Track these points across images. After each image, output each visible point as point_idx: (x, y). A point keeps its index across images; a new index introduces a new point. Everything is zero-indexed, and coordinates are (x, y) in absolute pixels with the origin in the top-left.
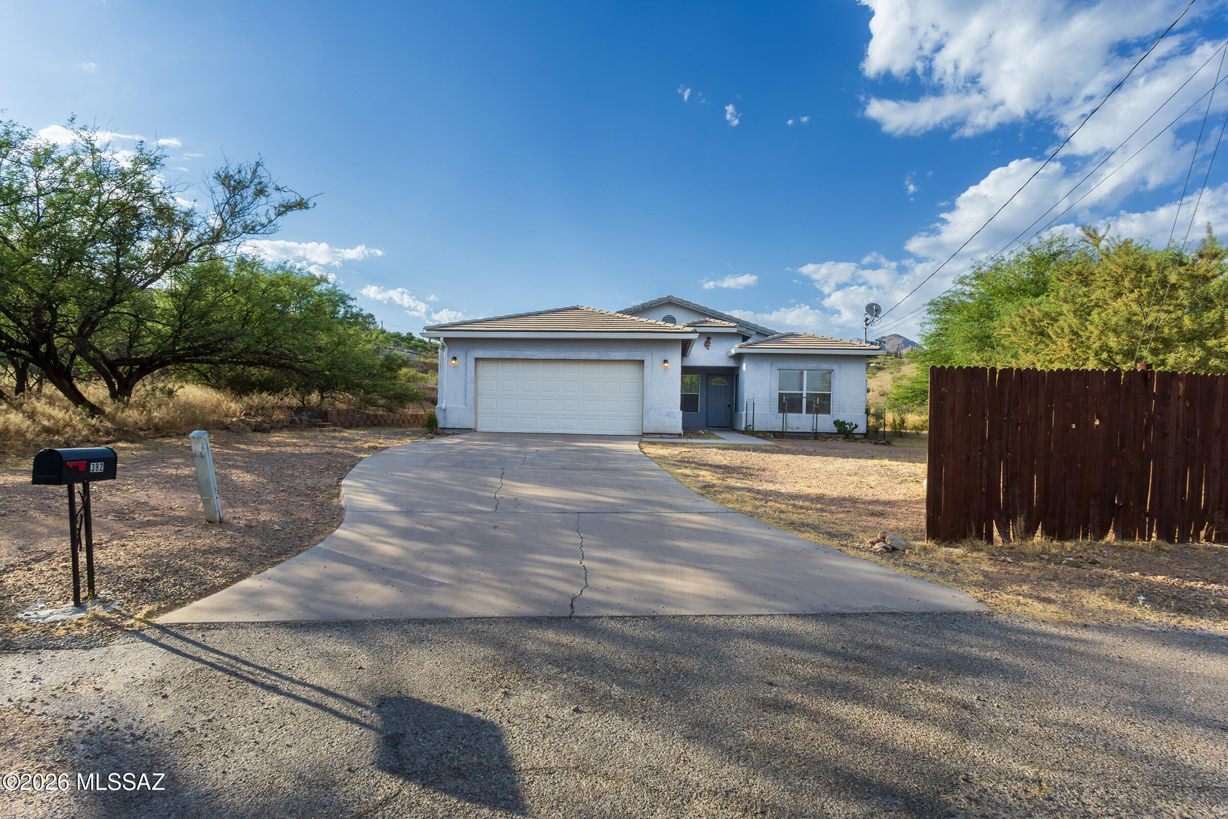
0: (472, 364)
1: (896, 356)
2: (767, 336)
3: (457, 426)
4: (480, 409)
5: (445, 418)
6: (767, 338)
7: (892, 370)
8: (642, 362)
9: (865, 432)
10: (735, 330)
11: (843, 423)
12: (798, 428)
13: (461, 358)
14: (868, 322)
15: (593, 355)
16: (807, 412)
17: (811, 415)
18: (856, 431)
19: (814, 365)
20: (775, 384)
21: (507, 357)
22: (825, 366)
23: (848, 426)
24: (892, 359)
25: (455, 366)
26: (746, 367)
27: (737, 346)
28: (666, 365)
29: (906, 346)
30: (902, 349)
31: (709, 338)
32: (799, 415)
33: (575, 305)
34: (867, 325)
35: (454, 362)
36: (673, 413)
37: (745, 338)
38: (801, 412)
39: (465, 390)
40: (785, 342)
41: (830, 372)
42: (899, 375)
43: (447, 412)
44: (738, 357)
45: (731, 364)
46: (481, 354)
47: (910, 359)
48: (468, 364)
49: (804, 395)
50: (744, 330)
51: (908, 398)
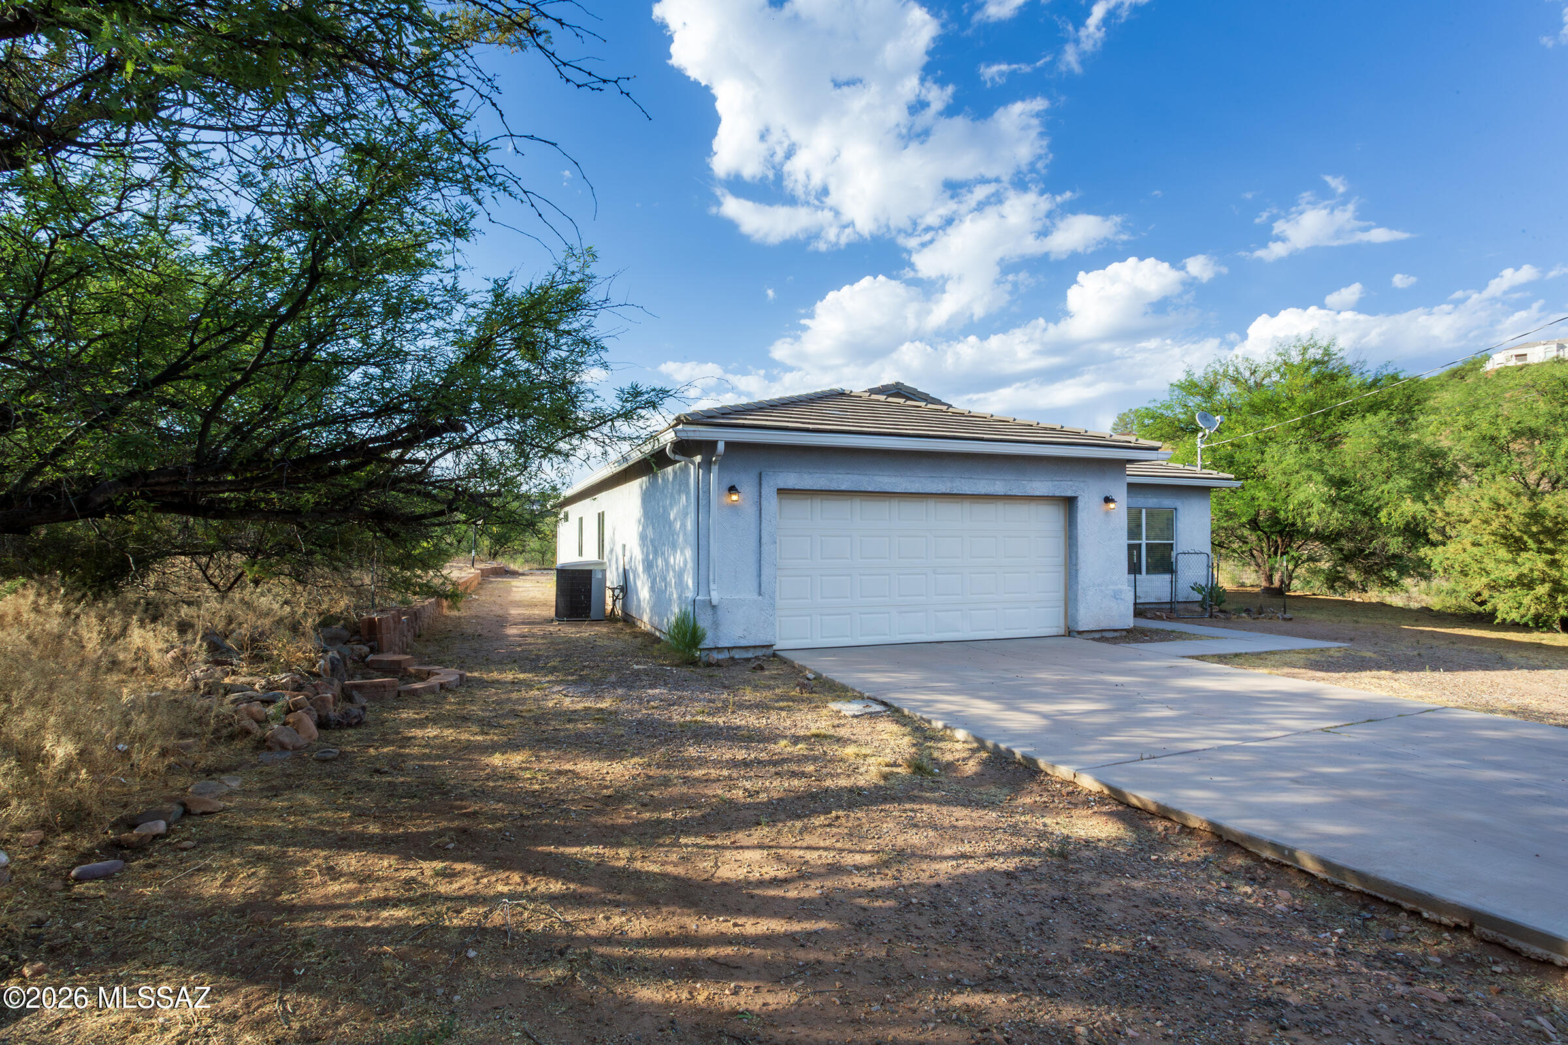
0: (771, 502)
3: (742, 643)
5: (716, 625)
8: (1069, 503)
13: (746, 490)
19: (1154, 500)
21: (843, 488)
22: (1167, 502)
25: (734, 507)
28: (1112, 506)
35: (735, 497)
36: (1120, 591)
39: (759, 559)
41: (1172, 511)
43: (720, 613)
46: (790, 479)
48: (764, 503)
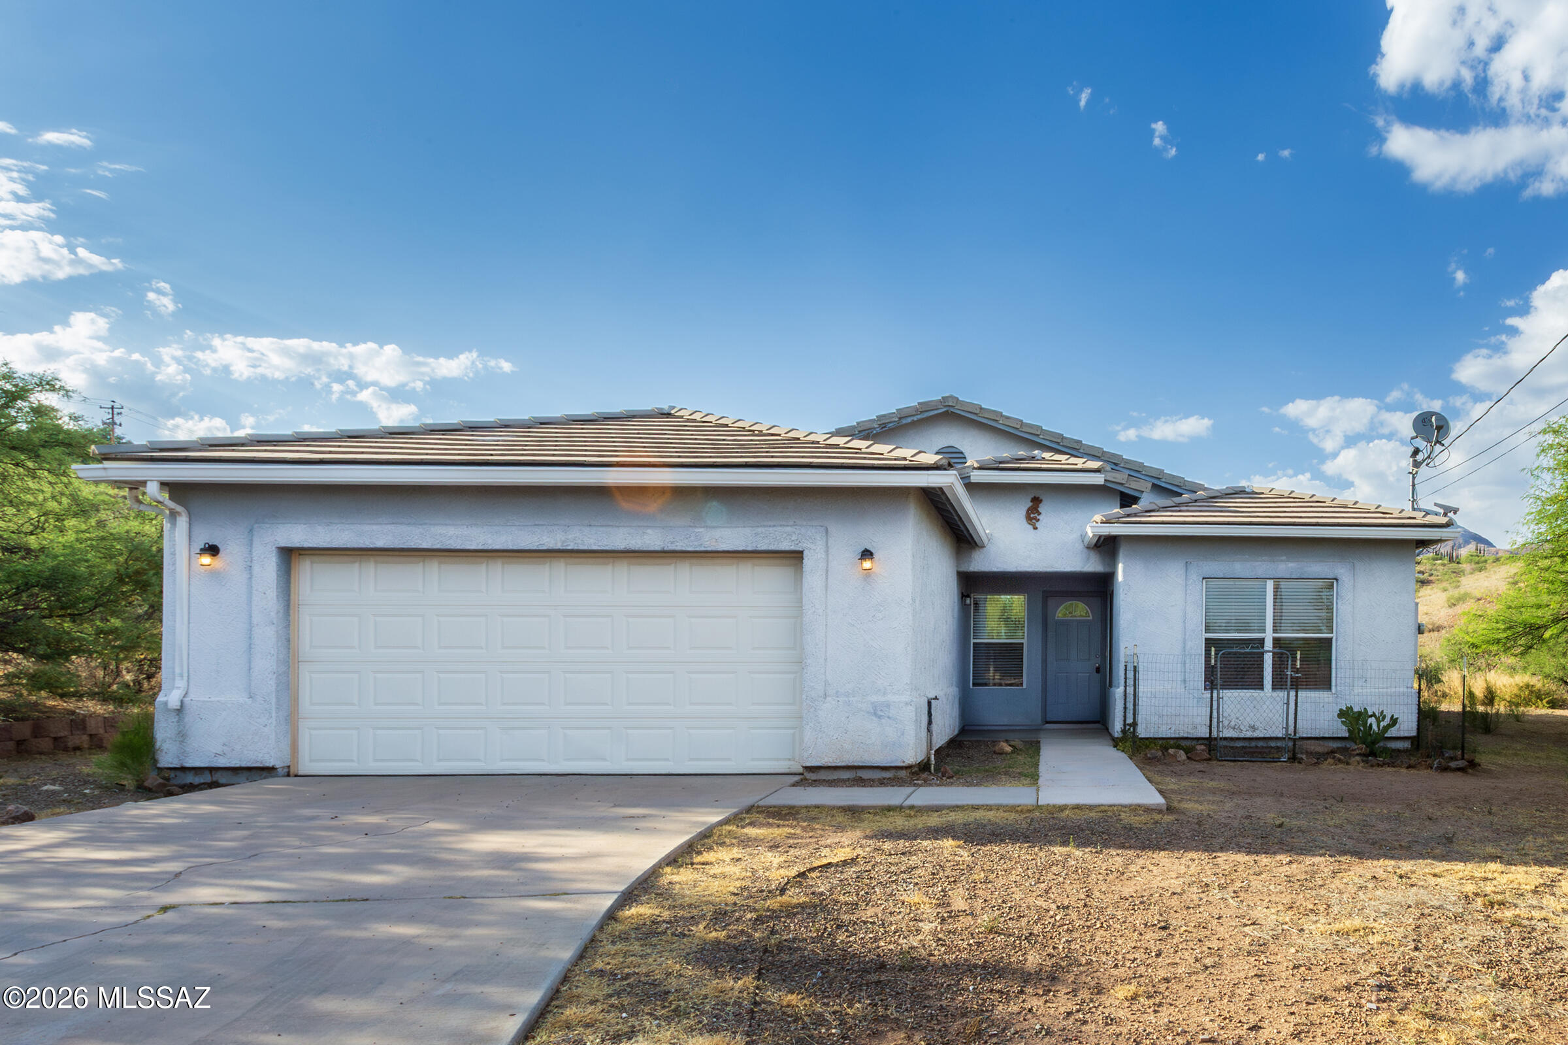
0: (268, 568)
1: (1451, 560)
2: (1180, 495)
3: (222, 762)
4: (306, 705)
5: (182, 736)
6: (1177, 500)
7: (1445, 584)
8: (795, 557)
9: (1414, 733)
10: (1098, 479)
11: (1362, 715)
12: (1253, 728)
13: (232, 550)
14: (1420, 457)
15: (652, 539)
16: (1274, 688)
17: (1282, 694)
18: (1392, 732)
19: (1291, 565)
20: (1197, 619)
22: (1318, 567)
23: (1372, 720)
24: (1444, 565)
25: (214, 574)
26: (1124, 571)
27: (1098, 517)
28: (867, 564)
29: (1467, 542)
30: (1460, 547)
31: (1036, 501)
32: (1256, 693)
33: (665, 407)
34: (1417, 464)
35: (206, 560)
36: (888, 706)
37: (1127, 500)
38: (1260, 686)
39: (250, 647)
40: (1222, 510)
41: (1331, 584)
42: (1456, 593)
43: (188, 719)
44: (1107, 546)
45: (1092, 565)
46: (297, 534)
47: (1474, 566)
48: (256, 569)
49: (1268, 645)
50: (1120, 477)
51: (1498, 641)
